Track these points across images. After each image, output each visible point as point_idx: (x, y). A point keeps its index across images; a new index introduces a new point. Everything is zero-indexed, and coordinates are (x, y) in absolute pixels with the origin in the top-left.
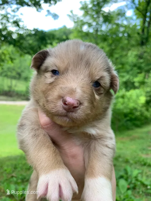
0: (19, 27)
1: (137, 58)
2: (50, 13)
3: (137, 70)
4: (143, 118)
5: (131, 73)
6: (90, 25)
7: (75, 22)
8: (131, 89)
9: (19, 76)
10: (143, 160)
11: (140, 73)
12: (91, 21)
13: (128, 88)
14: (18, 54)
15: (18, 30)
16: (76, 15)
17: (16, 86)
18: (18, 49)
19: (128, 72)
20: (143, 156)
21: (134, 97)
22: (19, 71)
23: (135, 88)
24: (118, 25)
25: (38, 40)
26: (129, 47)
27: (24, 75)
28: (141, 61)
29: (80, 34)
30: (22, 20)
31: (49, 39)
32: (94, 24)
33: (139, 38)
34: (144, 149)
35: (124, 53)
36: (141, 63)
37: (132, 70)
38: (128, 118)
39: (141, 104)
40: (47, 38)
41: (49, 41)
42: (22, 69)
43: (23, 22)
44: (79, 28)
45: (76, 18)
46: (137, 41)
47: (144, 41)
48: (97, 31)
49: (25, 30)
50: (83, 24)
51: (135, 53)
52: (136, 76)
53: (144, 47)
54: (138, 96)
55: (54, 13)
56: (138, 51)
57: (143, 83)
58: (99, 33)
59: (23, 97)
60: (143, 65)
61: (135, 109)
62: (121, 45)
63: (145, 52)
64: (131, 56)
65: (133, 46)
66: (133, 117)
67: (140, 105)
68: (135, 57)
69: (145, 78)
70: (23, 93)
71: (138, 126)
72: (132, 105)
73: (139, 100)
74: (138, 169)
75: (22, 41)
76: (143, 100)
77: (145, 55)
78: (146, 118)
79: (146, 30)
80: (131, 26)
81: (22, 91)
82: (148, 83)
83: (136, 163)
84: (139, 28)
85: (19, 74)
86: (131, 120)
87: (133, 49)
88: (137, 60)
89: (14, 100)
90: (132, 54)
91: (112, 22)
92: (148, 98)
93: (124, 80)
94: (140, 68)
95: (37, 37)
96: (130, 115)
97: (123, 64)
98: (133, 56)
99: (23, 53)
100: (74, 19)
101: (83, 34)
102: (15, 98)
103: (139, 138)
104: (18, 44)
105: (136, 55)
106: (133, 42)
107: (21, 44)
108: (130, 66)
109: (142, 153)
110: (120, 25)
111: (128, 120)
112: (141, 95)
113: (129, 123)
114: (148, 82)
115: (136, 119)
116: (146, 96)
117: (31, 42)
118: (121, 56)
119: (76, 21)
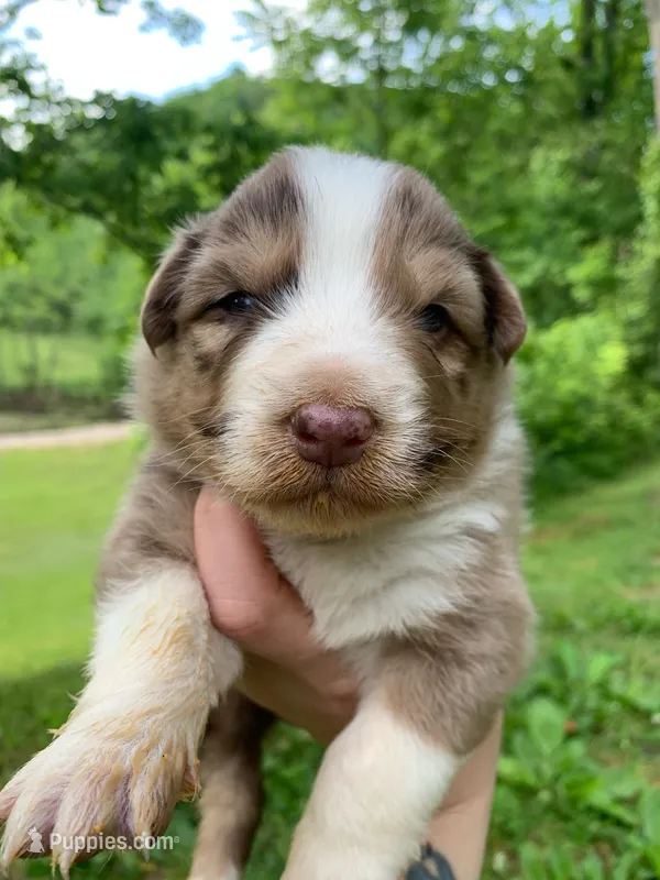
0: (32, 97)
1: (571, 177)
2: (161, 14)
3: (575, 229)
4: (620, 438)
5: (549, 246)
6: (347, 51)
7: (278, 44)
8: (558, 316)
9: (62, 318)
10: (630, 613)
11: (591, 241)
12: (346, 32)
13: (547, 317)
14: (42, 220)
15: (28, 110)
16: (280, 12)
17: (53, 362)
18: (39, 196)
19: (537, 244)
20: (630, 596)
21: (576, 353)
22: (61, 294)
23: (573, 310)
24: (471, 35)
25: (118, 146)
26: (532, 132)
27: (83, 310)
28: (593, 186)
29: (306, 98)
30: (39, 60)
31: (171, 134)
32: (365, 41)
33: (571, 87)
34: (632, 569)
35: (513, 161)
36: (594, 197)
37: (552, 233)
38: (556, 445)
39: (610, 375)
40: (158, 132)
41: (170, 145)
42: (73, 282)
43: (42, 67)
44: (297, 68)
45: (279, 24)
46: (564, 98)
47: (597, 96)
48: (381, 74)
49: (59, 104)
50: (314, 47)
51: (561, 156)
52: (574, 257)
53: (599, 123)
54: (592, 347)
55: (176, 13)
56: (575, 145)
57: (606, 286)
58: (393, 83)
59: (91, 409)
60: (601, 206)
61: (585, 402)
62: (494, 125)
63: (604, 146)
64: (543, 171)
65: (549, 124)
66: (579, 438)
67: (605, 382)
68: (560, 175)
69: (613, 260)
70: (89, 392)
71: (603, 475)
72: (567, 386)
73: (600, 360)
74: (611, 652)
75: (47, 158)
76: (614, 358)
77: (608, 156)
78: (636, 436)
79: (599, 46)
80: (532, 33)
81: (84, 384)
82: (633, 284)
83: (598, 627)
84: (568, 37)
85: (63, 310)
86: (570, 451)
87: (549, 137)
88: (573, 186)
89: (54, 427)
90: (547, 160)
91: (446, 25)
92: (639, 350)
93: (526, 279)
94: (587, 220)
95: (117, 132)
96: (566, 433)
97: (510, 211)
98: (554, 168)
99: (62, 212)
100: (273, 29)
101: (322, 95)
102: (59, 416)
103: (610, 524)
104: (37, 173)
105: (568, 166)
106: (546, 107)
107: (51, 168)
108: (545, 215)
109: (627, 583)
110: (482, 34)
111: (556, 455)
112: (604, 340)
113: (564, 466)
114: (631, 280)
115: (593, 444)
116: (628, 341)
117: (91, 157)
118: (502, 176)
119: (280, 36)
